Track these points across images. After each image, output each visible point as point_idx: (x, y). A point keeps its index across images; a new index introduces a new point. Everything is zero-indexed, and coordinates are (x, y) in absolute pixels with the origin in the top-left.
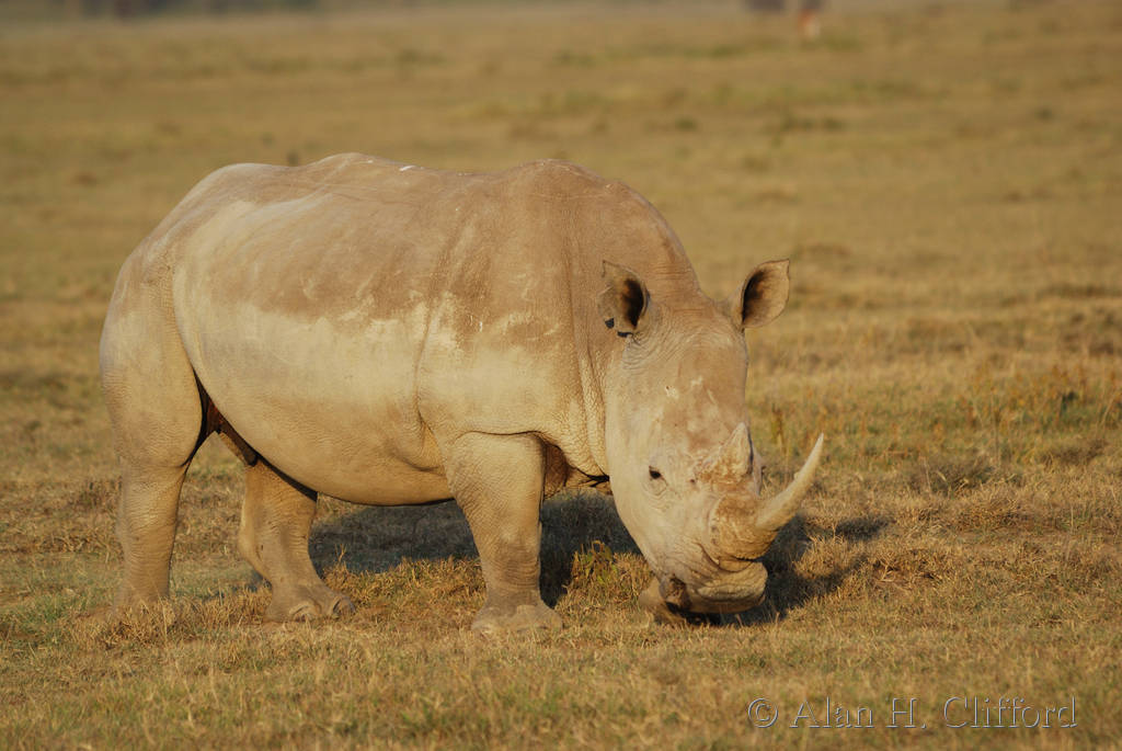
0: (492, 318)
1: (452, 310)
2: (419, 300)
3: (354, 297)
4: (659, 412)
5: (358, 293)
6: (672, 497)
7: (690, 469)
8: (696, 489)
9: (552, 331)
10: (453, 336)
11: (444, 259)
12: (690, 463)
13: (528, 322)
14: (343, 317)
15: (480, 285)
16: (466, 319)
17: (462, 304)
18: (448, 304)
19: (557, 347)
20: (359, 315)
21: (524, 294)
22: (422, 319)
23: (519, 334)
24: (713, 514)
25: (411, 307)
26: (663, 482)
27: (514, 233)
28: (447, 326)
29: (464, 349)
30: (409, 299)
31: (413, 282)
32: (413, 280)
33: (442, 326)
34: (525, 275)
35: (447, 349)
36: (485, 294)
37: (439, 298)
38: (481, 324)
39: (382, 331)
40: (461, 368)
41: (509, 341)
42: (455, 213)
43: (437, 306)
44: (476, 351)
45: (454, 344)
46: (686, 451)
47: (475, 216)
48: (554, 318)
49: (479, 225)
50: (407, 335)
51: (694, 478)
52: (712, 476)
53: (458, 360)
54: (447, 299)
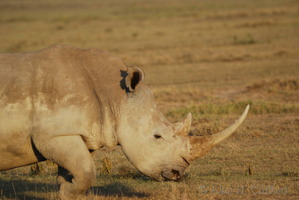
0: (61, 97)
2: (27, 96)
4: (150, 117)
6: (166, 143)
7: (171, 133)
8: (176, 138)
9: (85, 99)
10: (47, 106)
11: (34, 81)
12: (170, 131)
13: (75, 97)
15: (52, 88)
16: (50, 100)
17: (47, 95)
19: (88, 104)
20: (1, 102)
21: (70, 88)
22: (29, 102)
23: (72, 101)
24: (189, 145)
25: (24, 98)
26: (162, 139)
27: (59, 69)
28: (43, 104)
29: (52, 110)
30: (23, 96)
31: (23, 90)
32: (22, 89)
33: (41, 104)
34: (68, 82)
35: (45, 111)
36: (55, 90)
37: (37, 95)
38: (57, 100)
39: (12, 107)
40: (51, 116)
41: (69, 104)
42: (29, 65)
43: (36, 98)
44: (57, 109)
45: (47, 109)
46: (166, 127)
47: (40, 65)
48: (85, 95)
49: (44, 68)
50: (24, 108)
51: (174, 135)
52: (181, 133)
53: (50, 114)
54: (41, 95)
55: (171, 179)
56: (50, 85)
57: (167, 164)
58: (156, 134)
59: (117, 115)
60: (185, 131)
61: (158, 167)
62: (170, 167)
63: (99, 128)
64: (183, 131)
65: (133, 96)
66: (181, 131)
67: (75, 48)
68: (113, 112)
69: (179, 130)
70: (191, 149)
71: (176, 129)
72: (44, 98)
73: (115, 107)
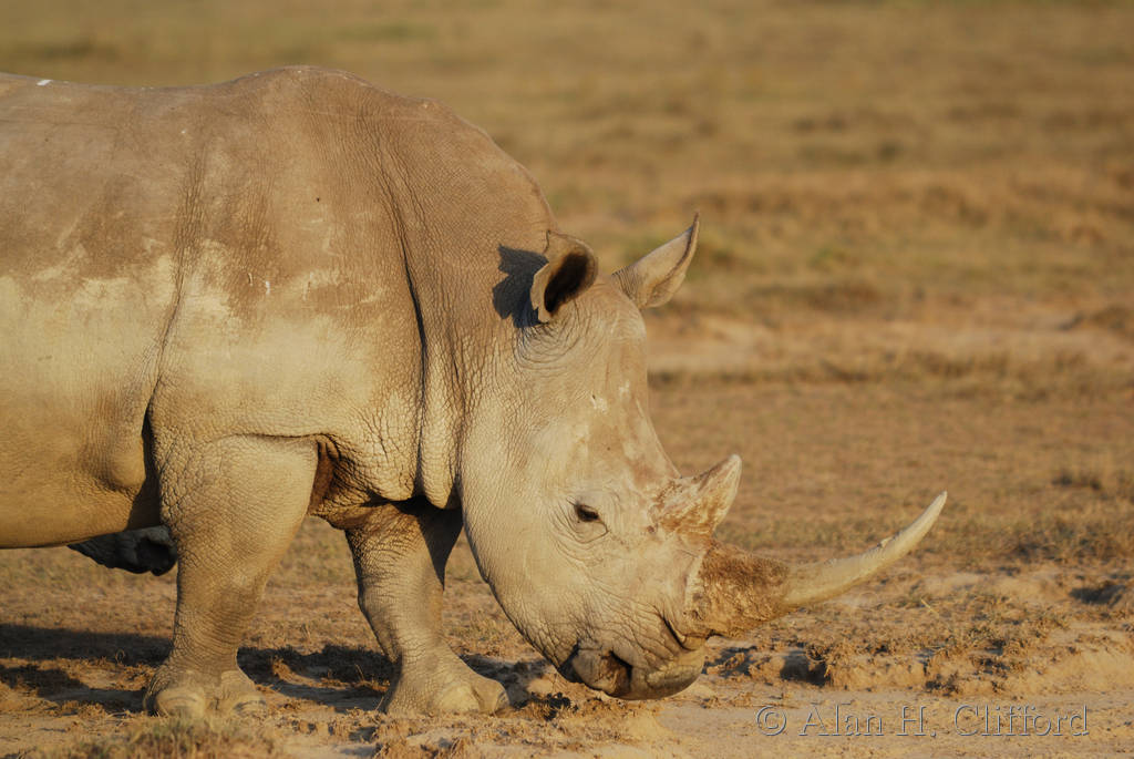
0: (284, 276)
1: (220, 264)
2: (160, 252)
3: (54, 248)
4: (584, 431)
5: (60, 244)
6: (614, 547)
7: (644, 512)
8: (655, 539)
9: (372, 298)
10: (225, 300)
11: (191, 196)
12: (642, 503)
13: (337, 284)
14: (39, 277)
15: (257, 232)
16: (243, 276)
17: (233, 257)
18: (214, 256)
19: (380, 319)
20: (64, 272)
21: (326, 246)
22: (168, 277)
23: (324, 299)
24: (693, 577)
25: (149, 260)
26: (601, 526)
27: (291, 162)
28: (214, 286)
29: (242, 318)
30: (144, 251)
31: (148, 228)
32: (146, 225)
33: (205, 286)
34: (321, 220)
35: (213, 317)
36: (267, 244)
37: (197, 250)
38: (267, 284)
39: (103, 294)
40: (237, 343)
41: (312, 308)
42: (182, 136)
43: (193, 259)
44: (262, 320)
45: (225, 310)
46: (632, 487)
47: (220, 139)
48: (375, 281)
49: (233, 152)
50: (145, 298)
51: (653, 525)
52: (682, 524)
53: (233, 333)
54: (209, 249)
55: (594, 685)
56: (251, 219)
57: (600, 626)
58: (582, 503)
59: (469, 388)
60: (702, 521)
61: (570, 628)
62: (607, 638)
63: (408, 419)
64: (689, 517)
65: (539, 337)
66: (684, 518)
67: (362, 84)
68: (460, 371)
69: (675, 510)
70: (697, 597)
71: (667, 503)
72: (219, 263)
73: (467, 357)
